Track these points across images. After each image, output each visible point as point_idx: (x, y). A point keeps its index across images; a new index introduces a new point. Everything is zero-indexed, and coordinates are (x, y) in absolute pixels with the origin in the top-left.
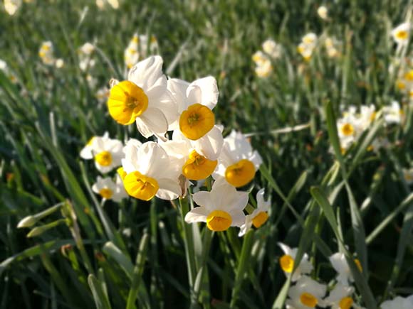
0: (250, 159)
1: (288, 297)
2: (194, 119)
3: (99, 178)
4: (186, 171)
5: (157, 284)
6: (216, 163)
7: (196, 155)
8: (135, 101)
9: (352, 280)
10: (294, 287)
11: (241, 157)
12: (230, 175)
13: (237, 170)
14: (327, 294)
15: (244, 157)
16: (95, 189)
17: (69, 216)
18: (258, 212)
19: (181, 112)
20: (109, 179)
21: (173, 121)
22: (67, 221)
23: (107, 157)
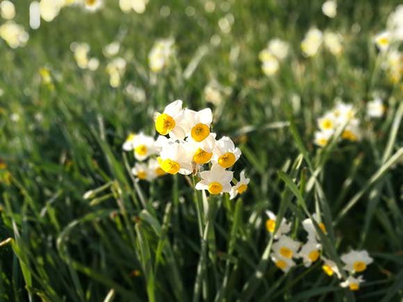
0: (233, 152)
1: (272, 251)
2: (199, 131)
3: (137, 165)
4: (195, 159)
5: (178, 244)
6: (212, 154)
7: (201, 150)
8: (169, 123)
9: (319, 238)
10: (276, 244)
11: (227, 150)
12: (221, 161)
13: (225, 159)
14: (300, 249)
15: (230, 151)
16: (134, 172)
17: (117, 191)
18: (241, 185)
19: (192, 127)
20: (144, 165)
21: (188, 132)
22: (115, 195)
23: (144, 149)
